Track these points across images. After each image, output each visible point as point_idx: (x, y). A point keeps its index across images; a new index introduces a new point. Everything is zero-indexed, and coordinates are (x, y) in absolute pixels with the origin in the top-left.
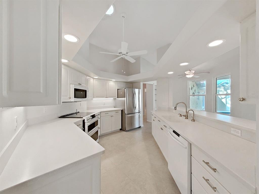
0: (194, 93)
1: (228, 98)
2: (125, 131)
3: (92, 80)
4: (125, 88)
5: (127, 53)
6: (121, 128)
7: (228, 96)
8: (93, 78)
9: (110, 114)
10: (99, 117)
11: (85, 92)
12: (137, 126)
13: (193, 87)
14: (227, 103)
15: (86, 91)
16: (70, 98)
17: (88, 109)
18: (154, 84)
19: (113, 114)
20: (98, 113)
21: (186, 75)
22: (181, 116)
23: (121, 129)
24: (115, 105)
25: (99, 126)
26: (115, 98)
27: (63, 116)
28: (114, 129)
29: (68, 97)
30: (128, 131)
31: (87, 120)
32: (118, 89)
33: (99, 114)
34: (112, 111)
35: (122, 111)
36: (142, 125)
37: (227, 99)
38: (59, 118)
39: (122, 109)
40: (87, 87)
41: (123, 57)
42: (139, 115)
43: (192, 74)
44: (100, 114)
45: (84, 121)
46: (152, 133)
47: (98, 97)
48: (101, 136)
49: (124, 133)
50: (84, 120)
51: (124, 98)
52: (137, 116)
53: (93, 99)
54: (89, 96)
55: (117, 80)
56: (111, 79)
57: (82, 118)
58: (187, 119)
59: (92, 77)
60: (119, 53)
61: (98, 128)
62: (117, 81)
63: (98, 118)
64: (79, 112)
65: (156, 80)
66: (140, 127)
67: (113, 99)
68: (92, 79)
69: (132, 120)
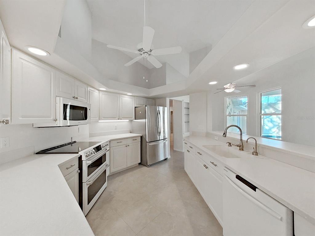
0: (230, 113)
1: (266, 118)
2: (146, 166)
3: (96, 93)
4: (146, 106)
5: (151, 51)
6: (140, 162)
7: (266, 116)
8: (99, 90)
9: (124, 142)
10: (108, 149)
11: (84, 111)
12: (162, 158)
13: (229, 105)
14: (265, 124)
15: (86, 109)
16: (56, 120)
17: (91, 135)
18: (183, 100)
19: (129, 142)
20: (107, 142)
21: (225, 89)
22: (230, 144)
23: (139, 164)
24: (131, 130)
25: (107, 162)
26: (131, 119)
27: (43, 151)
28: (129, 164)
29: (52, 118)
30: (151, 165)
31: (87, 156)
32: (135, 108)
33: (107, 144)
34: (127, 138)
35: (141, 137)
36: (168, 157)
37: (265, 120)
38: (36, 154)
39: (141, 135)
40: (88, 103)
41: (145, 57)
42: (164, 143)
43: (233, 88)
44: (109, 144)
45: (80, 158)
46: (185, 168)
47: (106, 118)
48: (111, 175)
49: (144, 169)
50: (81, 156)
51: (145, 120)
52: (161, 144)
53: (99, 121)
54: (91, 117)
55: (134, 94)
56: (125, 93)
57: (78, 153)
58: (243, 150)
59: (97, 88)
60: (139, 50)
61: (106, 166)
62: (134, 96)
63: (106, 150)
64: (75, 142)
65: (189, 95)
66: (166, 159)
67: (128, 120)
68: (97, 91)
69: (155, 149)
